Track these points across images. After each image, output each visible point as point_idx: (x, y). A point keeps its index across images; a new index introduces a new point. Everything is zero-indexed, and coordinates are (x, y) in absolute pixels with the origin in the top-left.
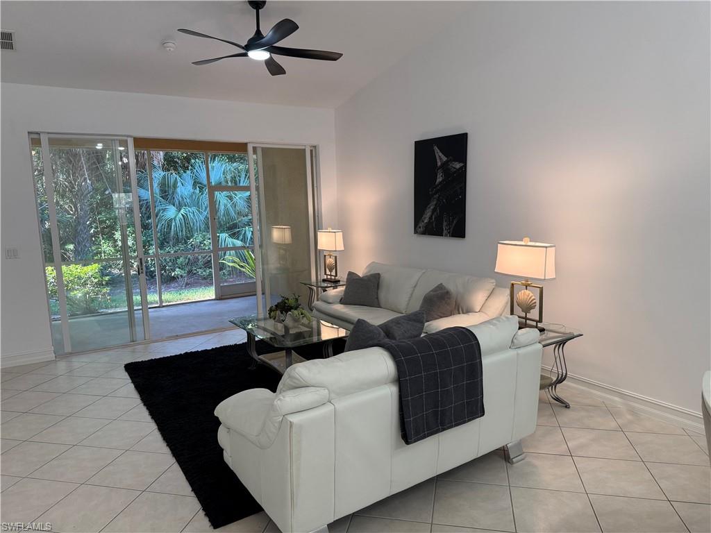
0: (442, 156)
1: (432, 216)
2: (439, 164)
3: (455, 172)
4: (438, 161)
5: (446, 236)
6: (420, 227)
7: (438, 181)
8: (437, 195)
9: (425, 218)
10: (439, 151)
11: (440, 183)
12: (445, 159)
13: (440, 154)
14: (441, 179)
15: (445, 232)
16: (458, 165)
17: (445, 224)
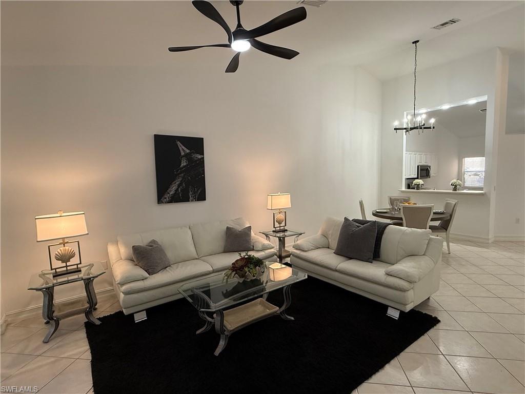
0: (185, 149)
1: (178, 189)
2: (183, 154)
3: (197, 161)
4: (182, 151)
5: (192, 201)
6: (165, 198)
7: (182, 165)
8: (182, 175)
9: (171, 190)
10: (181, 145)
11: (184, 167)
12: (188, 151)
13: (183, 147)
14: (185, 164)
15: (191, 198)
16: (200, 157)
17: (191, 193)
